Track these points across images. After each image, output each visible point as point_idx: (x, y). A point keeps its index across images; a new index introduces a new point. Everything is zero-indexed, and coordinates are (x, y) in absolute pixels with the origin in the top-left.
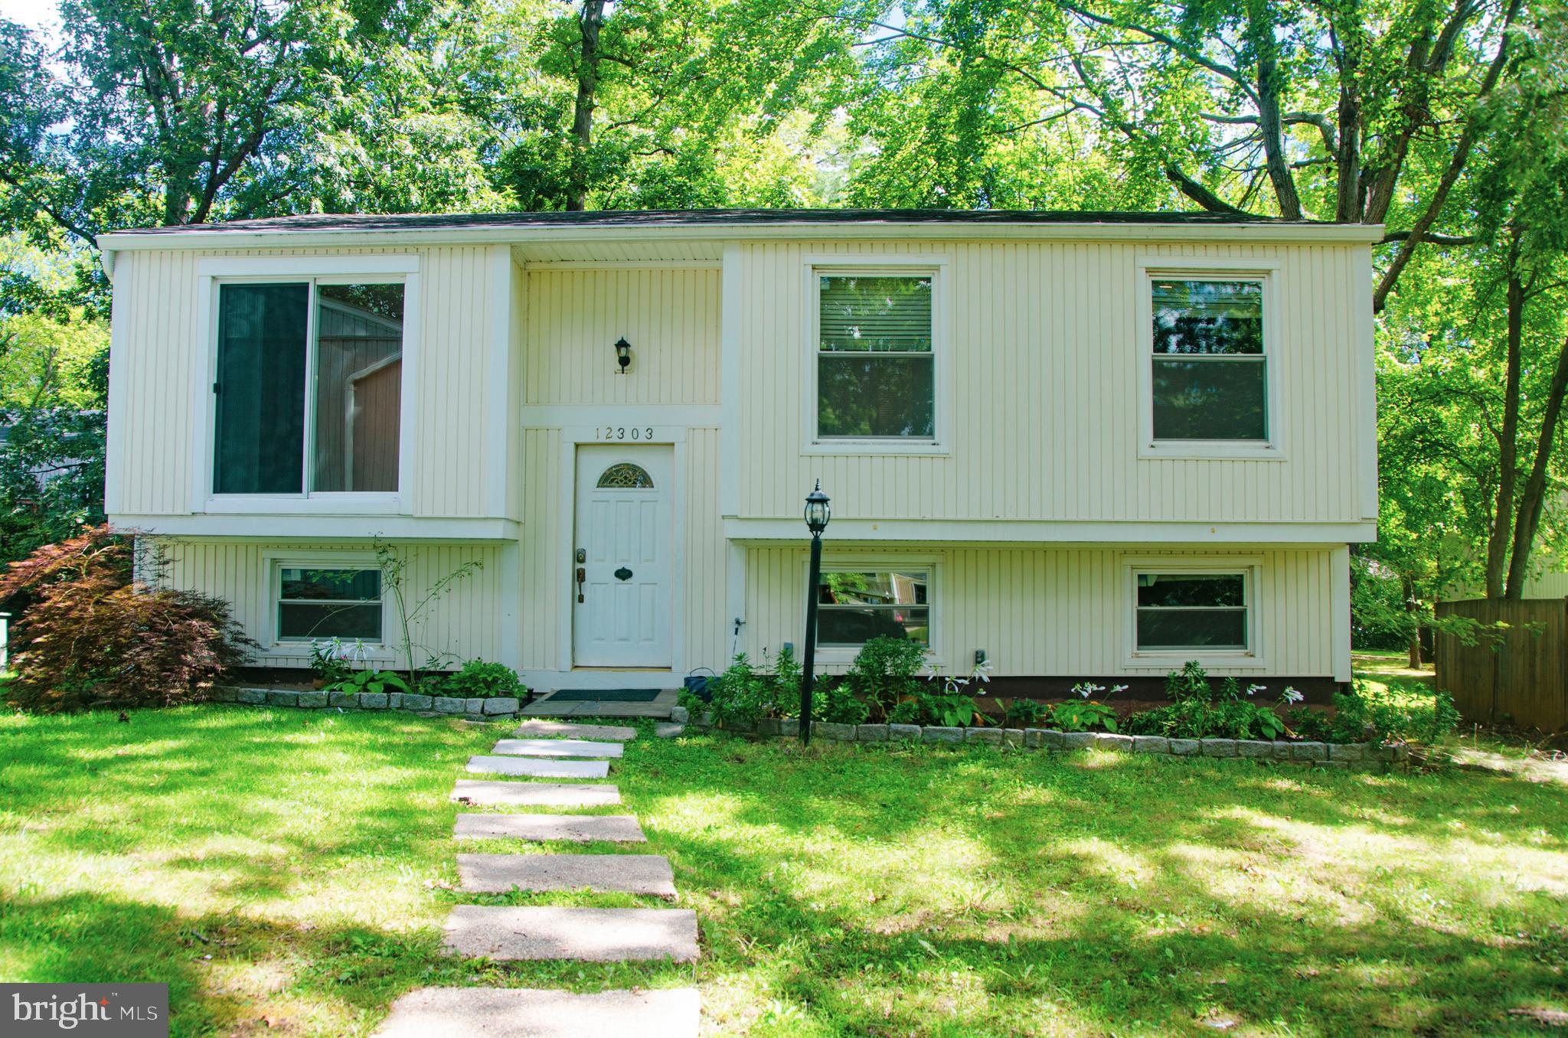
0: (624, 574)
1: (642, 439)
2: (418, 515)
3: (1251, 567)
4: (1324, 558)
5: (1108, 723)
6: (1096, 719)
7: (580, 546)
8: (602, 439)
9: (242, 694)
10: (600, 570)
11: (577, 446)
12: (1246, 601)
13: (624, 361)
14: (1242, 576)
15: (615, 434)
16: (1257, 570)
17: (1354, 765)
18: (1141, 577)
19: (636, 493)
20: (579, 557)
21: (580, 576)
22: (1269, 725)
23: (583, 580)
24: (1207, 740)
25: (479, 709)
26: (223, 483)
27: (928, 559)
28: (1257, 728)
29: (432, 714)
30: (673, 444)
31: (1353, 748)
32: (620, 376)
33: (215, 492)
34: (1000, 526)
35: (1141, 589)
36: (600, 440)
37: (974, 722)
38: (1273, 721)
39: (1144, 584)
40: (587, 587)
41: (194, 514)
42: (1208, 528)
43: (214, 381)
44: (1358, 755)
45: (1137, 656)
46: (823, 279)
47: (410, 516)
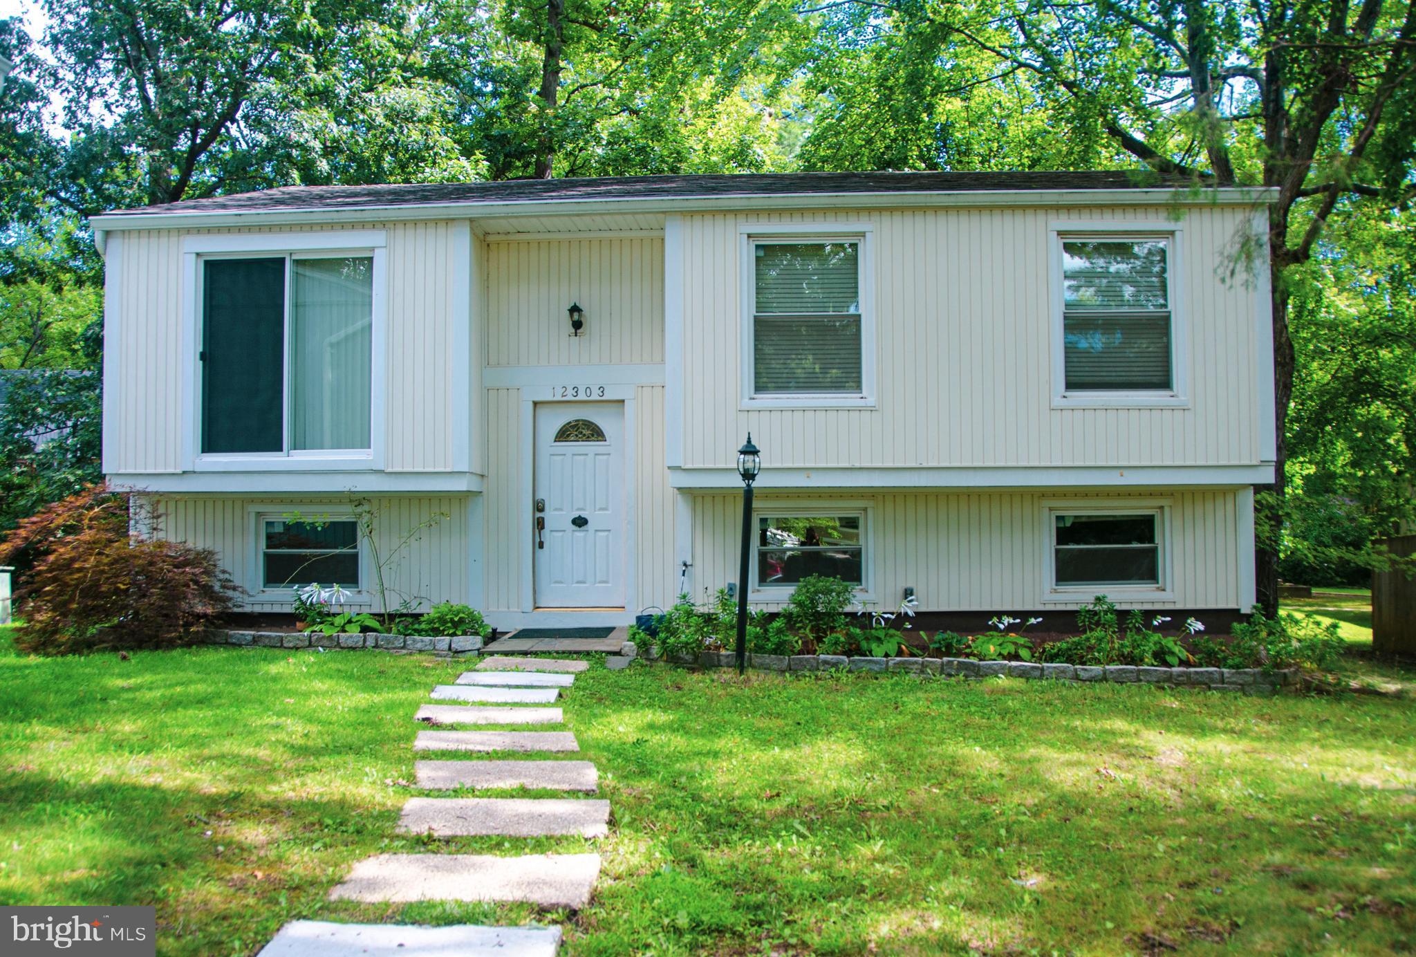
0: (580, 522)
1: (595, 397)
2: (390, 470)
3: (1162, 508)
4: (1230, 499)
5: (1024, 653)
6: (1012, 649)
7: (540, 496)
8: (559, 398)
9: (231, 636)
10: (558, 518)
11: (535, 404)
12: (1158, 539)
13: (577, 325)
14: (1153, 516)
15: (570, 392)
16: (1167, 510)
17: (1246, 688)
18: (1059, 518)
19: (591, 447)
20: (539, 507)
21: (540, 524)
22: (1173, 653)
23: (543, 528)
24: (1112, 667)
25: (446, 647)
26: (211, 443)
27: (861, 504)
28: (1161, 656)
29: (404, 651)
30: (623, 401)
31: (1245, 673)
32: (574, 339)
33: (203, 451)
34: (924, 473)
35: (1058, 529)
36: (556, 399)
37: (900, 653)
38: (1176, 649)
39: (1061, 525)
40: (546, 534)
41: (184, 472)
42: (1117, 472)
43: (201, 349)
44: (1250, 679)
45: (1056, 591)
46: (758, 247)
47: (381, 472)
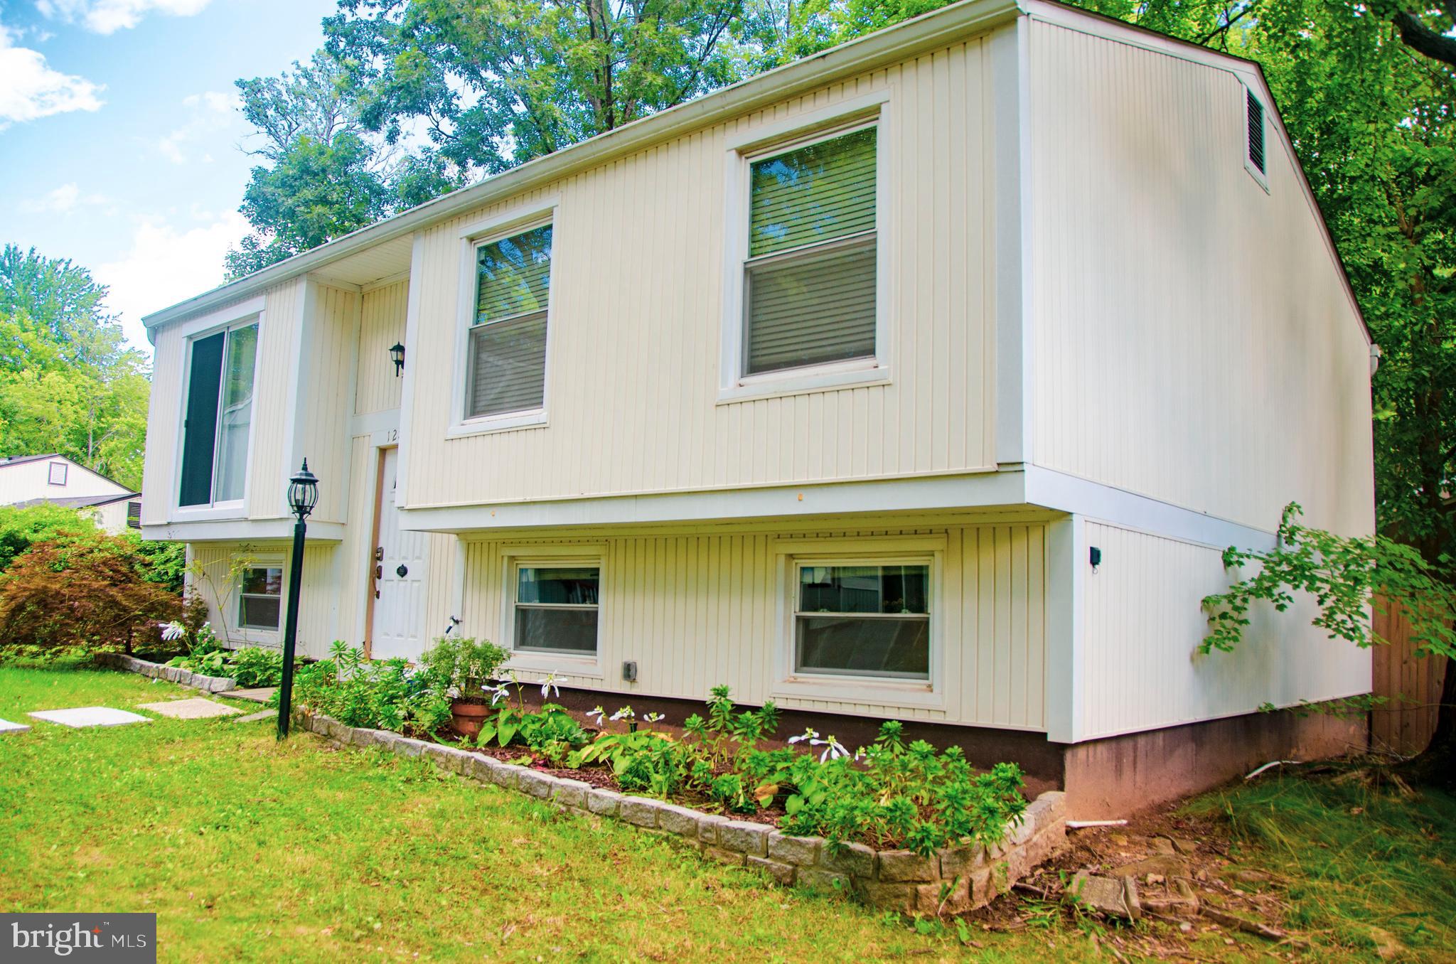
0: (402, 571)
2: (250, 518)
3: (934, 554)
4: (1036, 536)
7: (380, 544)
8: (391, 442)
10: (389, 567)
11: (382, 450)
12: (930, 605)
13: (399, 364)
14: (927, 568)
16: (940, 558)
17: (801, 872)
18: (805, 571)
20: (377, 554)
21: (377, 573)
23: (379, 577)
24: (630, 799)
26: (184, 497)
31: (800, 844)
32: (398, 379)
33: (180, 504)
34: (588, 505)
39: (809, 581)
40: (381, 585)
41: (169, 524)
42: (794, 495)
43: (185, 417)
44: (808, 858)
45: (795, 681)
46: (480, 249)
47: (246, 520)
